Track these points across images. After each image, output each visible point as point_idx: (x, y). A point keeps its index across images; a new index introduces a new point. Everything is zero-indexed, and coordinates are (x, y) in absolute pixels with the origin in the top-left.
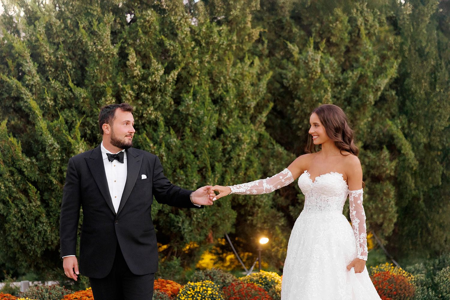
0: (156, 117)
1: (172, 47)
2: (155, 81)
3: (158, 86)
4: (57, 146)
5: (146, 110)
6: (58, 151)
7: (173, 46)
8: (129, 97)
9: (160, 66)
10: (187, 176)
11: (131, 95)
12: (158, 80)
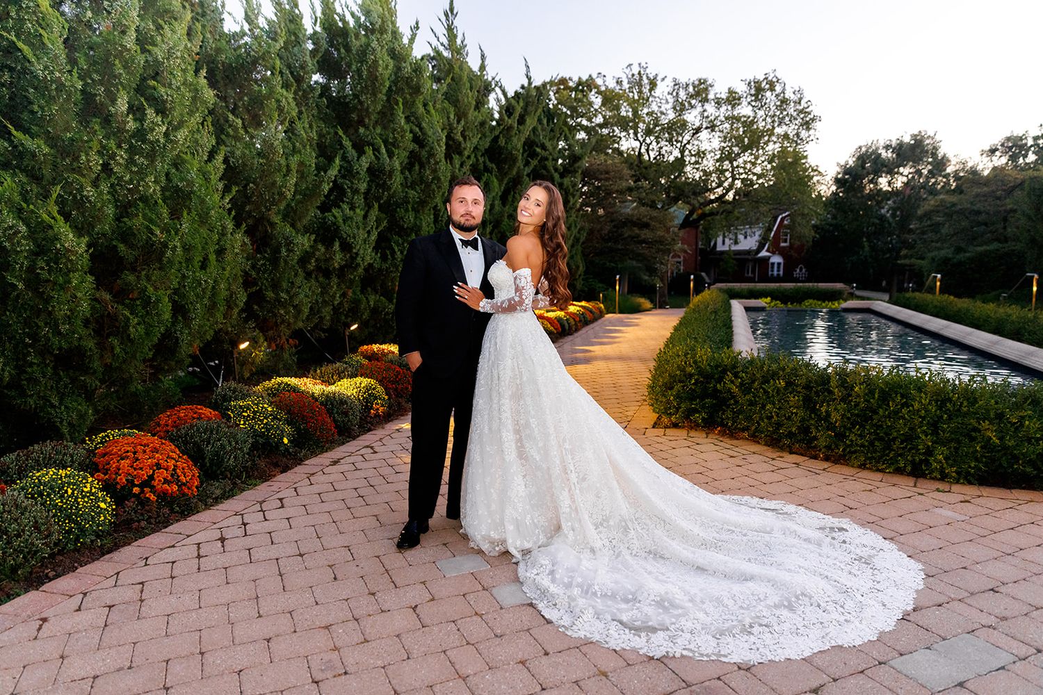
0: (154, 191)
1: (170, 98)
2: (158, 141)
3: (161, 148)
4: (23, 228)
5: (143, 179)
6: (23, 237)
7: (172, 97)
8: (121, 161)
9: (159, 119)
10: (194, 272)
11: (123, 159)
12: (162, 140)
